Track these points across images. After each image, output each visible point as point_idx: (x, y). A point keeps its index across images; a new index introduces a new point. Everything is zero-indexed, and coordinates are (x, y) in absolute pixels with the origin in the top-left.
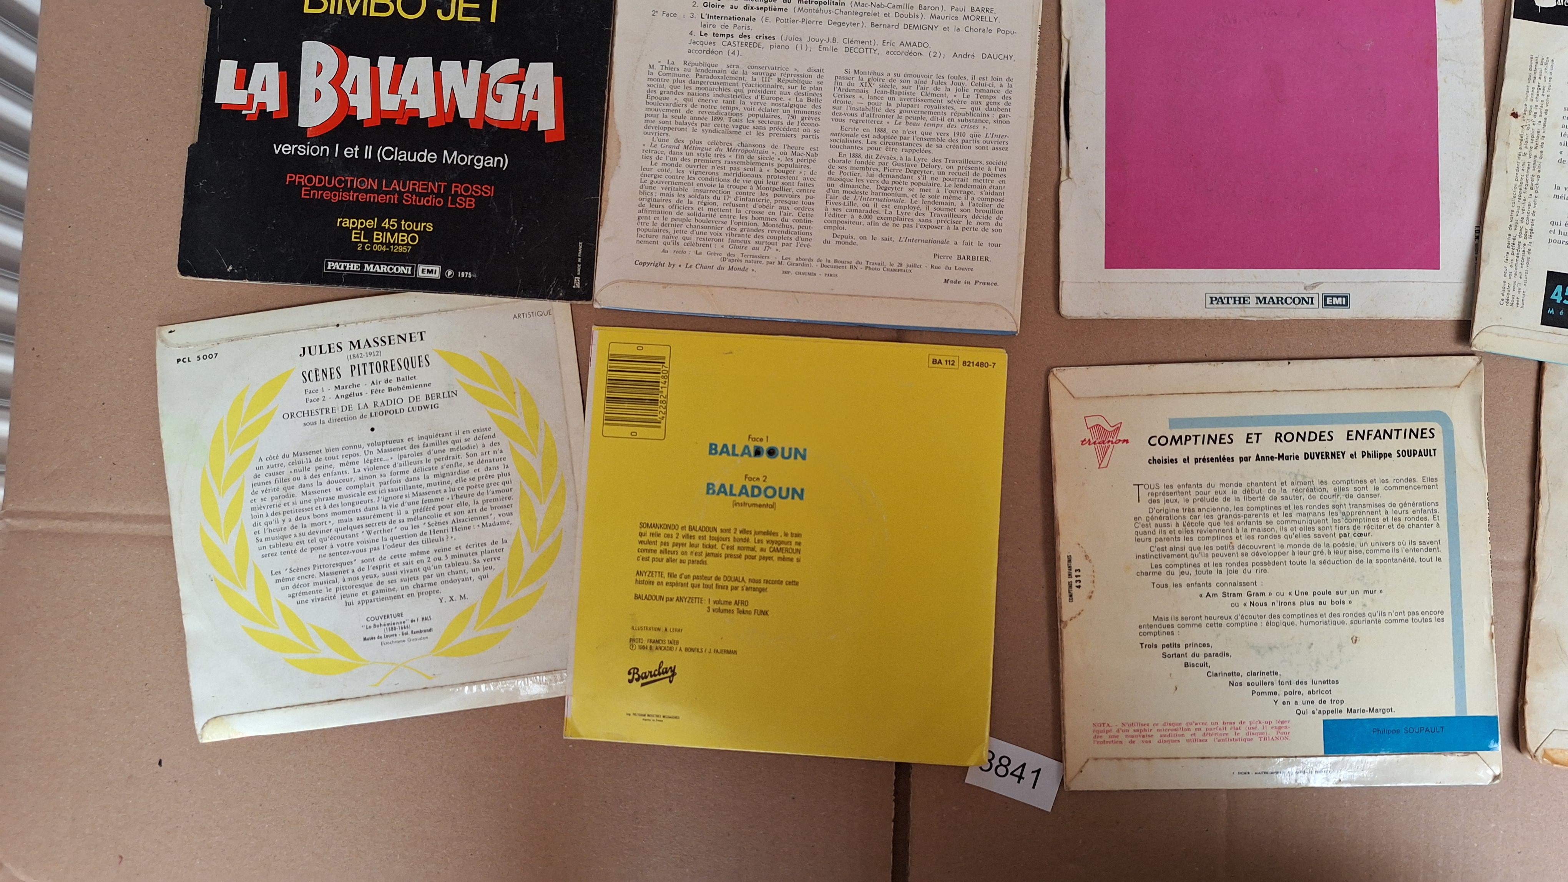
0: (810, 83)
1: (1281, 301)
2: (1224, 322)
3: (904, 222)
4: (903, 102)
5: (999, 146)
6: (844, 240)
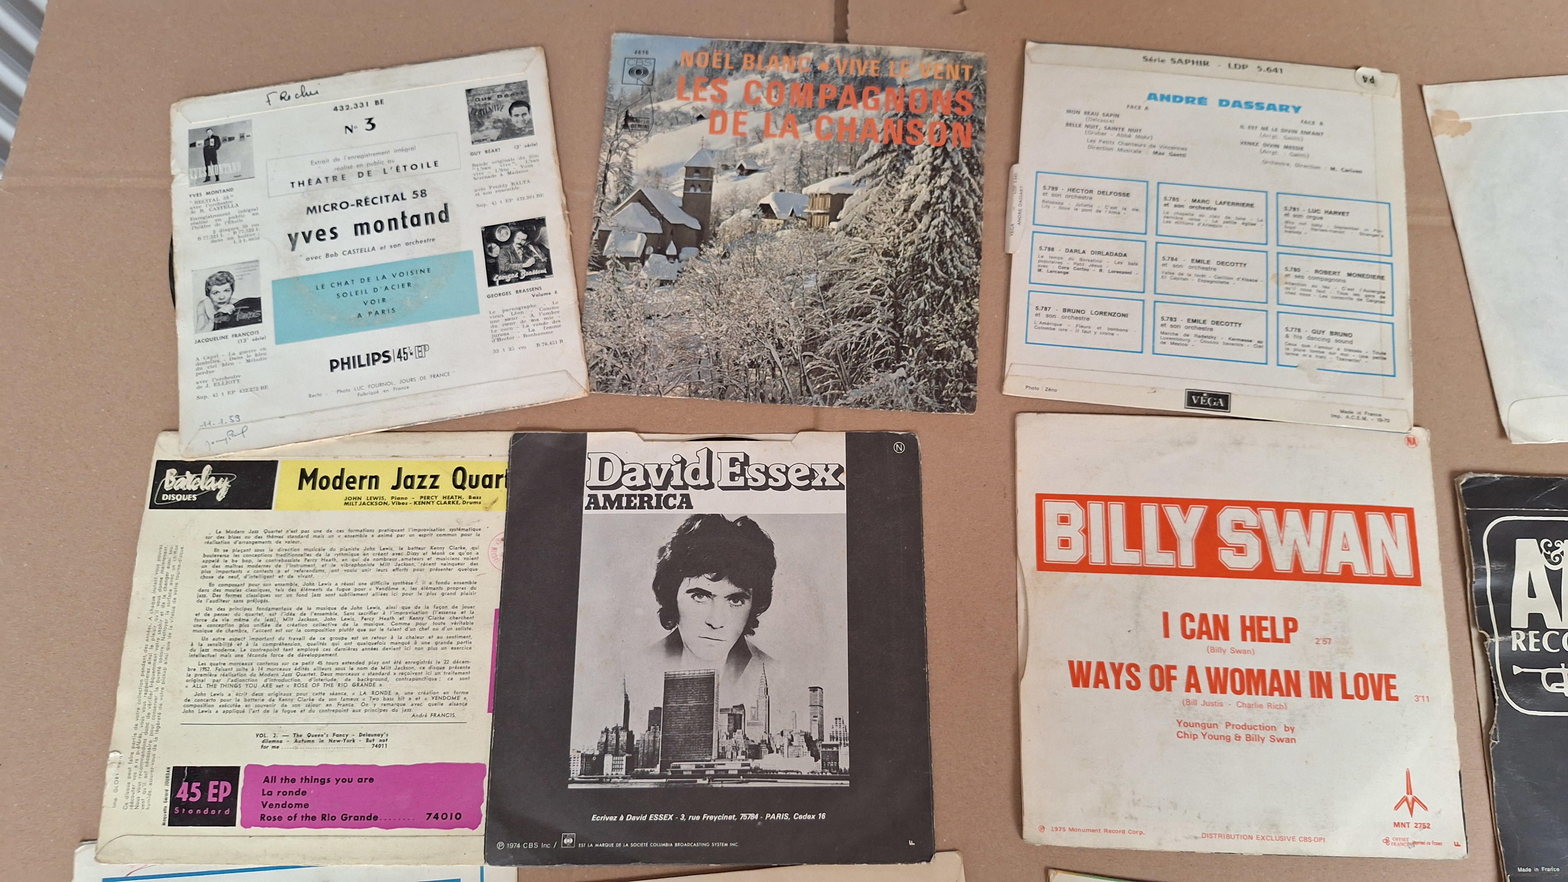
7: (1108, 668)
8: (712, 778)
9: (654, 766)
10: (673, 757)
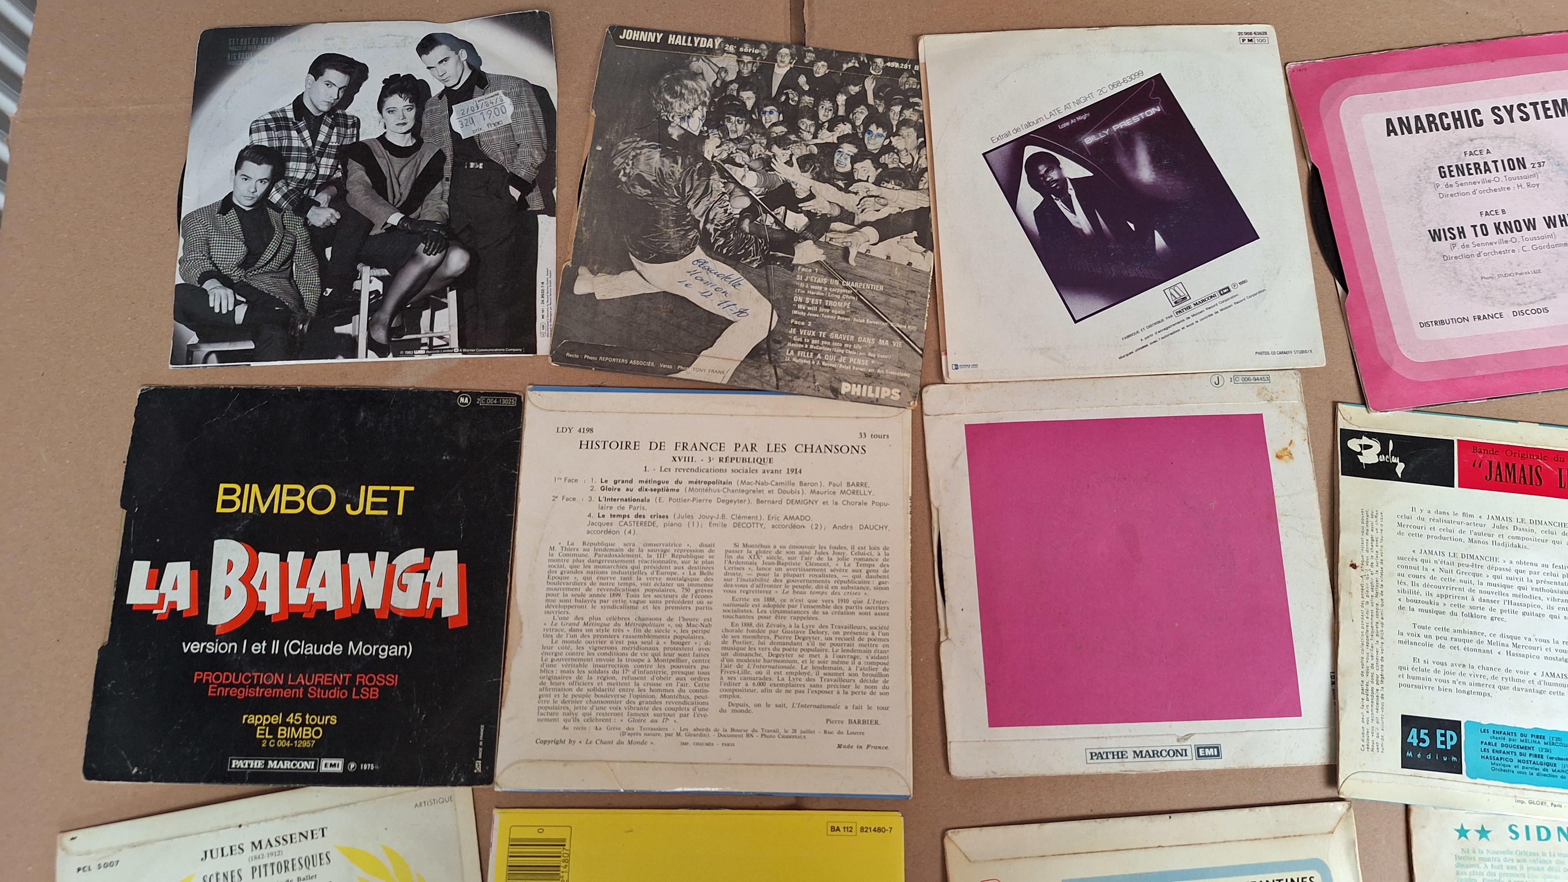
0: (702, 557)
1: (1156, 754)
2: (1105, 777)
3: (796, 688)
4: (790, 572)
5: (880, 611)
6: (740, 708)
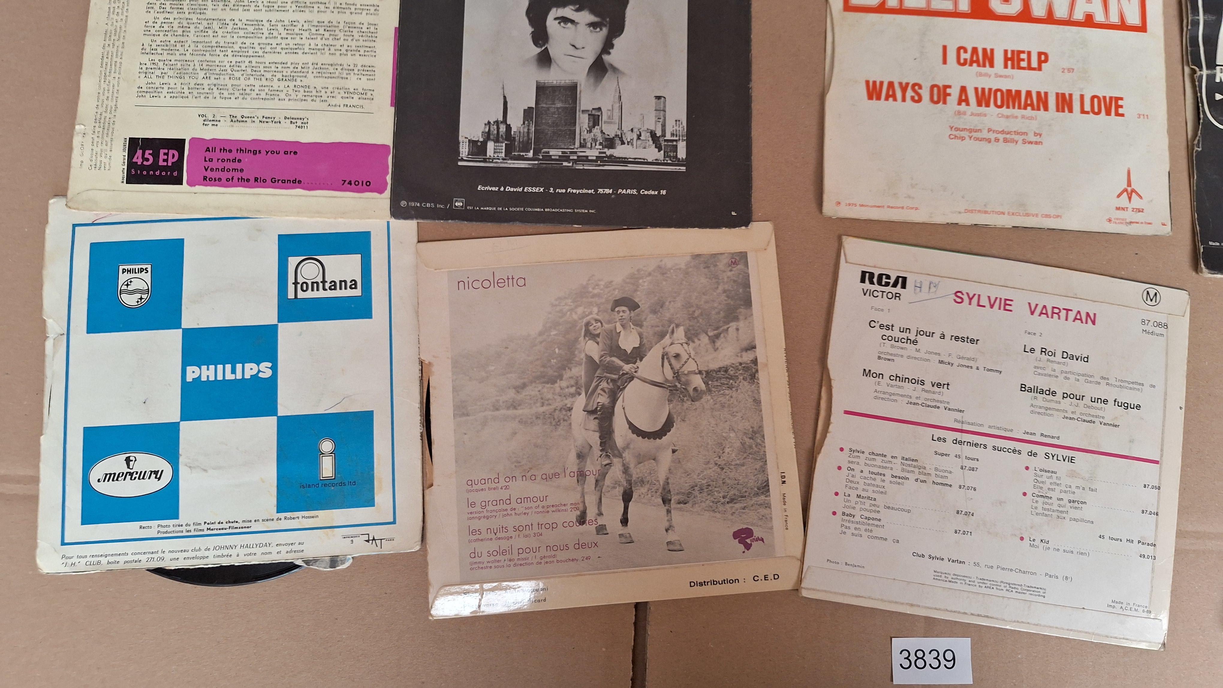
7: (897, 86)
8: (575, 161)
9: (529, 151)
10: (544, 145)
